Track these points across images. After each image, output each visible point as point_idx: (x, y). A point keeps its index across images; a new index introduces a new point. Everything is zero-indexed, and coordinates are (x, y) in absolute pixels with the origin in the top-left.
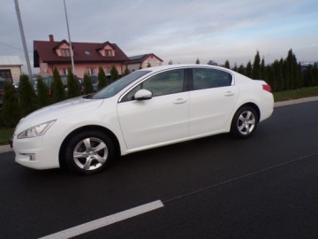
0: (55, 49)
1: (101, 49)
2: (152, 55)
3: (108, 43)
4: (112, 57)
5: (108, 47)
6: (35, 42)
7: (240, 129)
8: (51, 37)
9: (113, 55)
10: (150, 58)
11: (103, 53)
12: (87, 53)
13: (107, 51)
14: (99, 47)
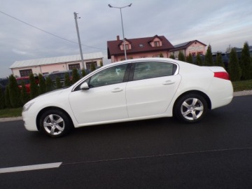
0: (119, 45)
1: (151, 42)
2: (196, 42)
3: (156, 36)
4: (159, 47)
5: (157, 40)
6: (108, 42)
7: (185, 114)
8: (118, 37)
9: (161, 45)
10: (194, 44)
11: (153, 44)
12: (141, 45)
13: (156, 42)
14: (150, 40)
